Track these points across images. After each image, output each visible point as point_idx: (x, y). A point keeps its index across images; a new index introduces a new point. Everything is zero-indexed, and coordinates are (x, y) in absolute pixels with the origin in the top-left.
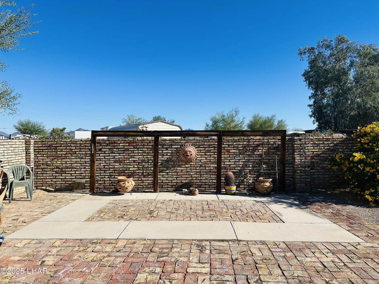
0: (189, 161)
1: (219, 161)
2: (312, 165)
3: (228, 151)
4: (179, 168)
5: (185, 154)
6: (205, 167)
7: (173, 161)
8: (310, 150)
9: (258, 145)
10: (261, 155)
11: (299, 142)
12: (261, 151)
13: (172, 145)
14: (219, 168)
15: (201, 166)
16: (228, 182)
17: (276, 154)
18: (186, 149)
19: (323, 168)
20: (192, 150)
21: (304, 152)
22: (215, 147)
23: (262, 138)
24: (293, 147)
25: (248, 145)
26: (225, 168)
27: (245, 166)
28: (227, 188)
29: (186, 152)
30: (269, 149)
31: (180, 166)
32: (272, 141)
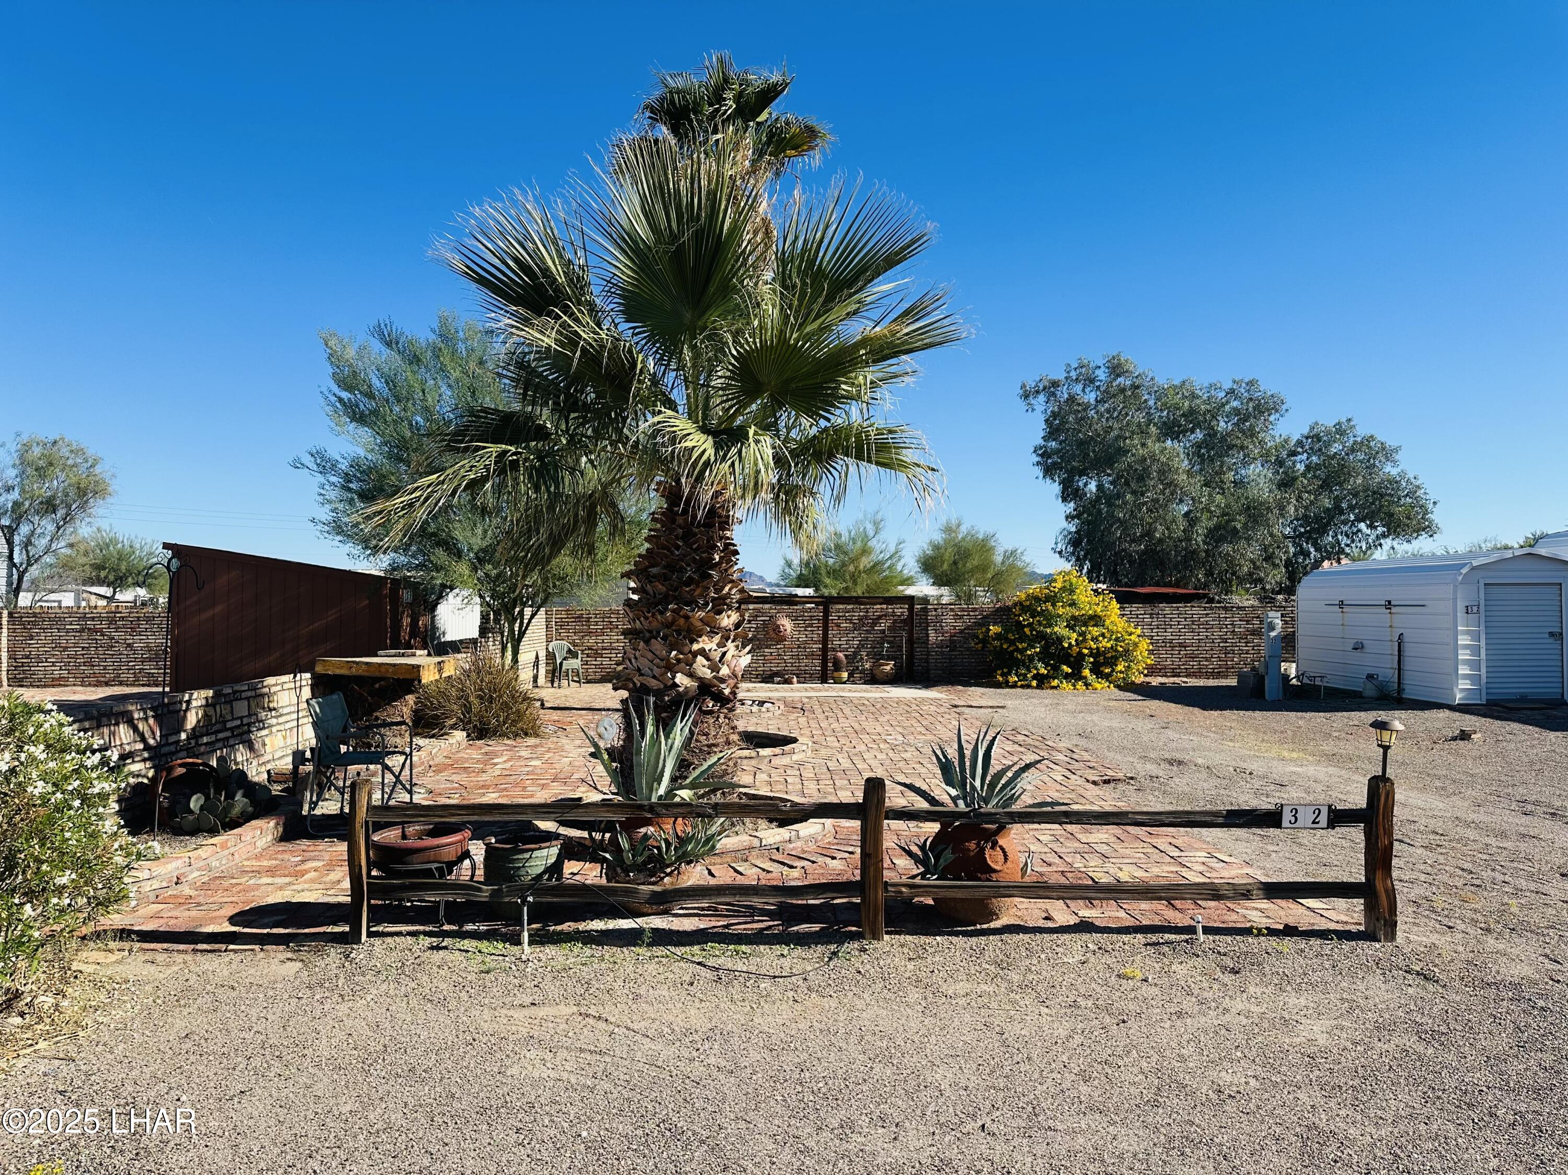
0: (782, 639)
1: (825, 640)
2: (952, 644)
3: (838, 626)
4: (766, 650)
5: (777, 629)
6: (805, 648)
7: (758, 640)
8: (950, 622)
9: (880, 617)
10: (883, 632)
11: (934, 613)
12: (883, 625)
13: (757, 616)
14: (825, 650)
15: (799, 647)
16: (837, 666)
17: (904, 630)
18: (778, 623)
19: (968, 649)
20: (786, 624)
21: (941, 626)
22: (819, 620)
23: (885, 606)
24: (927, 619)
25: (866, 617)
26: (834, 650)
27: (861, 646)
28: (836, 674)
29: (778, 627)
30: (895, 622)
31: (768, 647)
32: (898, 612)
